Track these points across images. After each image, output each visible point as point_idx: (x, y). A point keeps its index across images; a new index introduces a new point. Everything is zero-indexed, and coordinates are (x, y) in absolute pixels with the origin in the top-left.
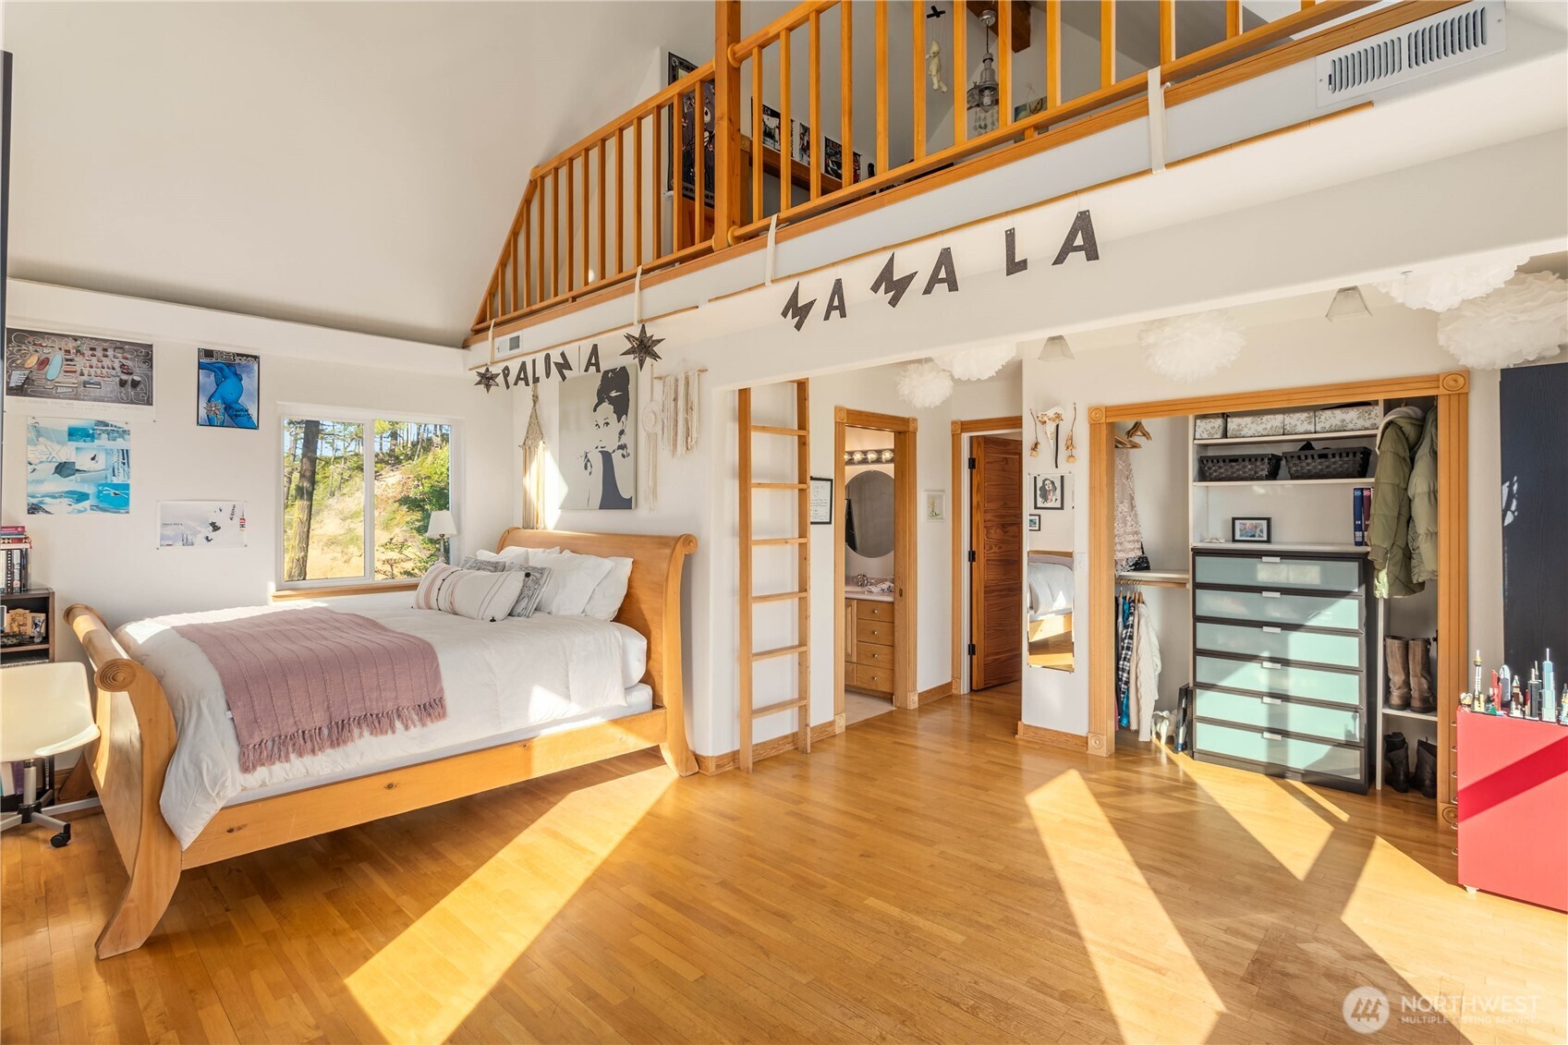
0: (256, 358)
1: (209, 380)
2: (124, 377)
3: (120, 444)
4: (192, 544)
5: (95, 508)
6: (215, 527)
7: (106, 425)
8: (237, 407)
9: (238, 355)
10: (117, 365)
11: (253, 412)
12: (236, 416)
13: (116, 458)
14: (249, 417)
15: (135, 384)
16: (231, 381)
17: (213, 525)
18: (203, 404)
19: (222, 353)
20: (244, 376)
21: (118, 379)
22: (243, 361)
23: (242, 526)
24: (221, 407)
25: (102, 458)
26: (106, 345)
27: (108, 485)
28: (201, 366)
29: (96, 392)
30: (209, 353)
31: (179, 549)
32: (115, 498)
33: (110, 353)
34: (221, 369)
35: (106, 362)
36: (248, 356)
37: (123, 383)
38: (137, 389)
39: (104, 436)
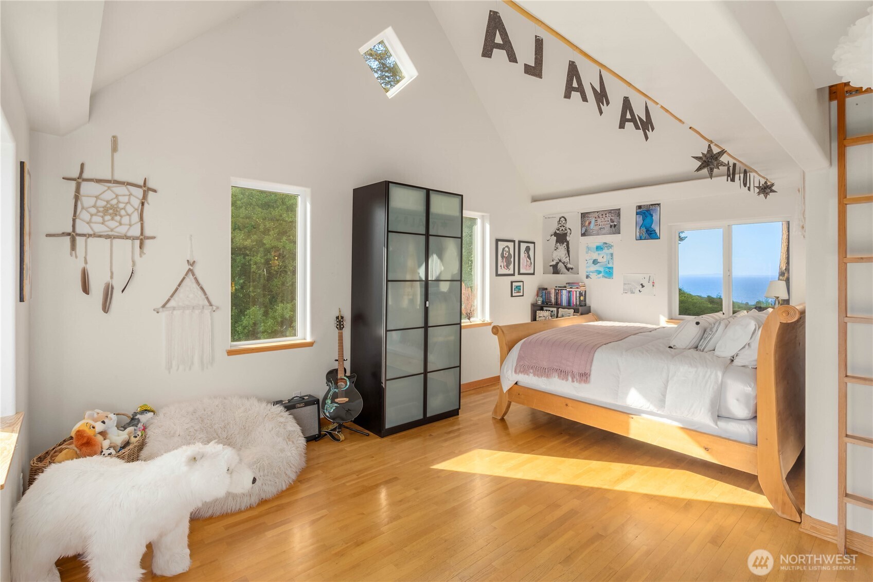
0: (659, 205)
1: (640, 219)
2: (612, 224)
3: (611, 251)
4: (634, 293)
5: (603, 276)
6: (643, 286)
7: (606, 244)
8: (651, 229)
9: (652, 205)
10: (609, 220)
11: (657, 231)
12: (650, 234)
13: (609, 256)
14: (656, 234)
15: (615, 226)
16: (649, 217)
17: (642, 284)
18: (638, 230)
19: (645, 205)
20: (654, 215)
21: (609, 225)
22: (654, 208)
23: (653, 286)
24: (645, 230)
25: (605, 257)
26: (606, 212)
27: (607, 267)
28: (637, 214)
29: (604, 232)
30: (640, 207)
31: (629, 295)
32: (609, 273)
33: (607, 215)
34: (644, 213)
35: (606, 219)
36: (655, 204)
37: (611, 226)
38: (615, 228)
39: (606, 248)
